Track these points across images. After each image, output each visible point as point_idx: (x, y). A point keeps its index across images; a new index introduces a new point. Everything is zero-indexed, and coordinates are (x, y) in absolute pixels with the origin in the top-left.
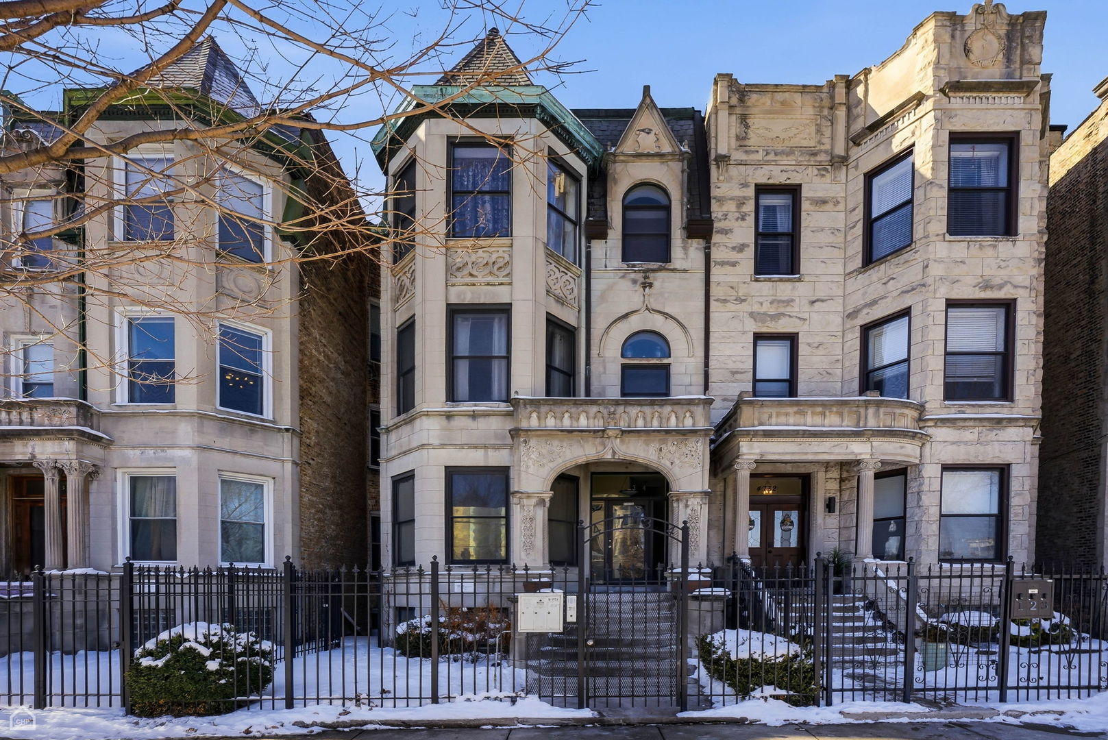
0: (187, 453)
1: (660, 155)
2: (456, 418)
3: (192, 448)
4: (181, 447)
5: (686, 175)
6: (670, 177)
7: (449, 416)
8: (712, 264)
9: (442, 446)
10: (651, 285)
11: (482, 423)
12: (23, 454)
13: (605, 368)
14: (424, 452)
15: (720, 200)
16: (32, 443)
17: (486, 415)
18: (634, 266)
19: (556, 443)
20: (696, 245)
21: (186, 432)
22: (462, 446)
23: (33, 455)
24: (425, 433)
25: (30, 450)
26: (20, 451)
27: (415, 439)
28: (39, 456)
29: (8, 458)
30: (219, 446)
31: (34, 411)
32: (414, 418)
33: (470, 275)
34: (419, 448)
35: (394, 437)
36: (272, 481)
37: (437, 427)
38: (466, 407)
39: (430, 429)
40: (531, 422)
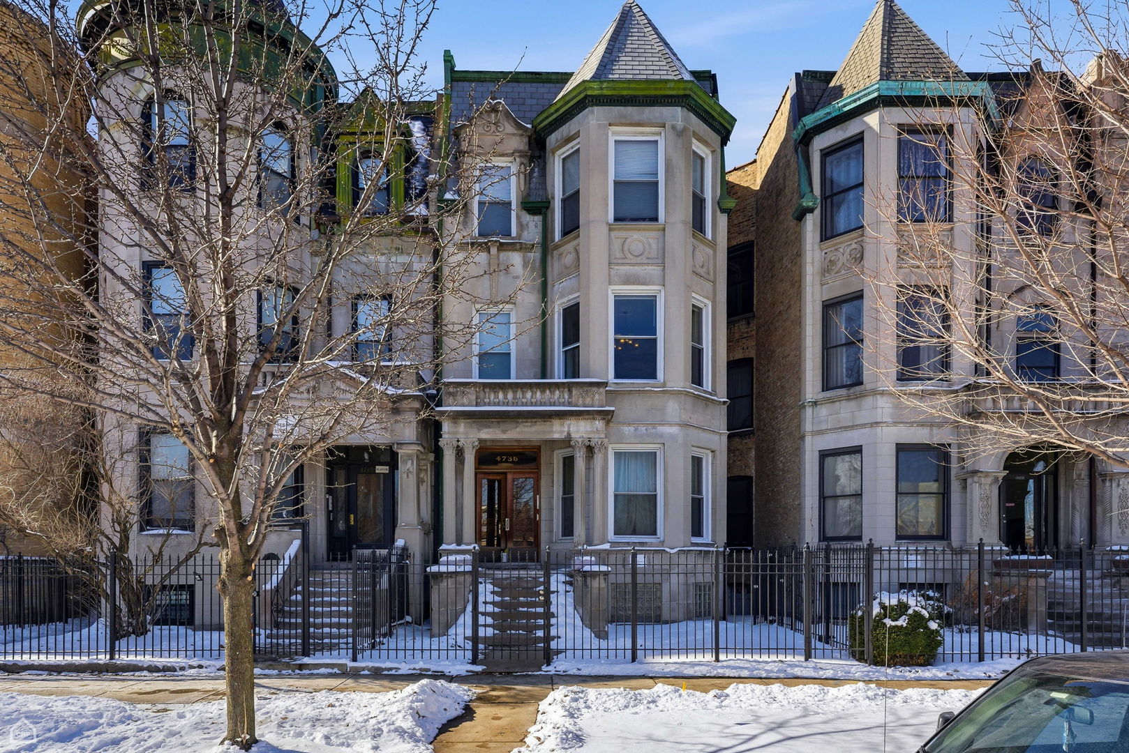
0: (674, 430)
3: (680, 425)
4: (670, 425)
9: (895, 423)
11: (928, 402)
12: (560, 432)
13: (1002, 342)
14: (879, 429)
16: (568, 422)
17: (932, 393)
21: (673, 408)
22: (912, 424)
23: (569, 434)
24: (879, 411)
25: (566, 429)
26: (558, 430)
27: (864, 417)
28: (573, 435)
29: (548, 437)
30: (693, 422)
31: (570, 391)
32: (862, 395)
33: (915, 257)
34: (872, 424)
35: (824, 411)
36: (710, 455)
37: (890, 405)
38: (915, 386)
39: (884, 407)
40: (987, 403)
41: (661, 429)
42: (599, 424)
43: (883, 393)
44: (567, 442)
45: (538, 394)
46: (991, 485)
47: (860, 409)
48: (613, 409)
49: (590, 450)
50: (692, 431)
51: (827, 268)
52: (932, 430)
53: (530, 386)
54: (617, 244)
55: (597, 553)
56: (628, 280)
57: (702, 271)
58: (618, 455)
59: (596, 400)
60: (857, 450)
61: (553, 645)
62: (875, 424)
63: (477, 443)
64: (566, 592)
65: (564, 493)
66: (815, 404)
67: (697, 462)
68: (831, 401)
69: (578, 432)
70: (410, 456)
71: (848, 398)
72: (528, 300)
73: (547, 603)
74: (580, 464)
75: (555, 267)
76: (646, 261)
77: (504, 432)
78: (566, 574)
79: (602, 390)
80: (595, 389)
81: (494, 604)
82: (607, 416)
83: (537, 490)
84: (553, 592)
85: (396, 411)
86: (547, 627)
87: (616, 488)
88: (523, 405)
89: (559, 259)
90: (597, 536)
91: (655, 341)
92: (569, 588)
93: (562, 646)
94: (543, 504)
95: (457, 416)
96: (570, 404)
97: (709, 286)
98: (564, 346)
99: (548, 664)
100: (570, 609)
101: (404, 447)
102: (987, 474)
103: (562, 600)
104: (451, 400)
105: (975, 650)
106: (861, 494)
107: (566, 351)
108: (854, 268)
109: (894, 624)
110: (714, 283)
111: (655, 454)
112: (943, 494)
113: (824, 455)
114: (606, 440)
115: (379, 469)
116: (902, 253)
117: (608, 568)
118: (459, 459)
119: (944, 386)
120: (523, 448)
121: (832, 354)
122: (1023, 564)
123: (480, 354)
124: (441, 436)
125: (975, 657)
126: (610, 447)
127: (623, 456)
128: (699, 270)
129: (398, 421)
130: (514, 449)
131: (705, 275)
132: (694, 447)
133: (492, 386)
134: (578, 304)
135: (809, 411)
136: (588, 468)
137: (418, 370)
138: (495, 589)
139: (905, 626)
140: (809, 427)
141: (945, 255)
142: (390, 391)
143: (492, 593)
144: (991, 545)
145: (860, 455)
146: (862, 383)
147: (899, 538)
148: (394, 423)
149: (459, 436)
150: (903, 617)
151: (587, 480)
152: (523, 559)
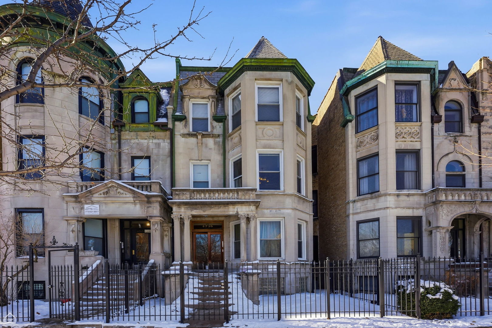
0: (290, 211)
1: (460, 89)
2: (401, 196)
3: (292, 209)
4: (287, 209)
5: (470, 97)
6: (463, 98)
7: (398, 195)
8: (482, 134)
9: (396, 208)
10: (457, 142)
11: (411, 198)
12: (233, 211)
13: (439, 176)
14: (388, 210)
15: (484, 108)
16: (237, 207)
17: (413, 195)
18: (450, 134)
19: (454, 206)
20: (475, 125)
21: (289, 202)
22: (404, 208)
23: (237, 212)
24: (388, 202)
25: (236, 210)
26: (232, 210)
27: (380, 205)
28: (239, 213)
29: (226, 213)
30: (298, 208)
31: (238, 193)
32: (379, 196)
33: (403, 137)
34: (384, 208)
35: (359, 204)
36: (305, 223)
37: (393, 200)
38: (405, 192)
39: (391, 201)
40: (443, 198)
41: (282, 211)
42: (253, 208)
43: (390, 195)
44: (237, 217)
45: (222, 194)
46: (445, 233)
47: (378, 202)
48: (260, 200)
49: (248, 219)
50: (297, 212)
51: (359, 145)
53: (217, 191)
54: (260, 132)
55: (252, 265)
56: (265, 147)
57: (301, 145)
58: (262, 223)
59: (251, 197)
60: (378, 220)
61: (230, 309)
62: (386, 208)
63: (190, 217)
64: (237, 282)
65: (235, 240)
66: (354, 201)
67: (300, 226)
68: (363, 200)
69: (242, 211)
70: (157, 223)
71: (372, 198)
72: (217, 158)
73: (226, 288)
74: (243, 226)
75: (229, 145)
76: (274, 138)
77: (204, 211)
78: (237, 274)
79: (254, 192)
80: (251, 192)
81: (199, 288)
82: (257, 204)
83: (222, 239)
84: (230, 283)
85: (149, 202)
86: (226, 299)
87: (261, 237)
88: (214, 199)
89: (231, 141)
90: (252, 257)
91: (279, 173)
92: (239, 280)
93: (235, 310)
94: (225, 244)
95: (180, 204)
96: (237, 199)
97: (304, 152)
98: (234, 178)
99: (227, 322)
100: (240, 291)
101: (153, 218)
102: (443, 228)
103: (235, 286)
104: (177, 197)
105: (479, 309)
106: (379, 239)
107: (235, 180)
108: (373, 143)
109: (434, 297)
110: (306, 151)
111: (280, 222)
112: (419, 238)
113: (359, 223)
114: (256, 215)
115: (146, 231)
116: (397, 135)
117: (259, 271)
118: (182, 224)
119: (419, 192)
120: (215, 222)
121: (361, 181)
122: (468, 266)
123: (194, 182)
124: (172, 214)
125: (479, 313)
126: (258, 219)
127: (264, 223)
128: (299, 144)
129: (150, 207)
130: (210, 222)
131: (302, 147)
132: (298, 219)
133: (198, 191)
134: (241, 159)
135: (351, 205)
136: (247, 228)
137: (160, 184)
138: (200, 281)
139: (441, 298)
140: (351, 211)
141: (418, 137)
142: (145, 193)
143: (199, 283)
144: (445, 258)
145: (378, 222)
146: (379, 191)
147: (398, 256)
148: (148, 207)
149: (181, 213)
150: (439, 294)
151: (247, 233)
152: (216, 268)
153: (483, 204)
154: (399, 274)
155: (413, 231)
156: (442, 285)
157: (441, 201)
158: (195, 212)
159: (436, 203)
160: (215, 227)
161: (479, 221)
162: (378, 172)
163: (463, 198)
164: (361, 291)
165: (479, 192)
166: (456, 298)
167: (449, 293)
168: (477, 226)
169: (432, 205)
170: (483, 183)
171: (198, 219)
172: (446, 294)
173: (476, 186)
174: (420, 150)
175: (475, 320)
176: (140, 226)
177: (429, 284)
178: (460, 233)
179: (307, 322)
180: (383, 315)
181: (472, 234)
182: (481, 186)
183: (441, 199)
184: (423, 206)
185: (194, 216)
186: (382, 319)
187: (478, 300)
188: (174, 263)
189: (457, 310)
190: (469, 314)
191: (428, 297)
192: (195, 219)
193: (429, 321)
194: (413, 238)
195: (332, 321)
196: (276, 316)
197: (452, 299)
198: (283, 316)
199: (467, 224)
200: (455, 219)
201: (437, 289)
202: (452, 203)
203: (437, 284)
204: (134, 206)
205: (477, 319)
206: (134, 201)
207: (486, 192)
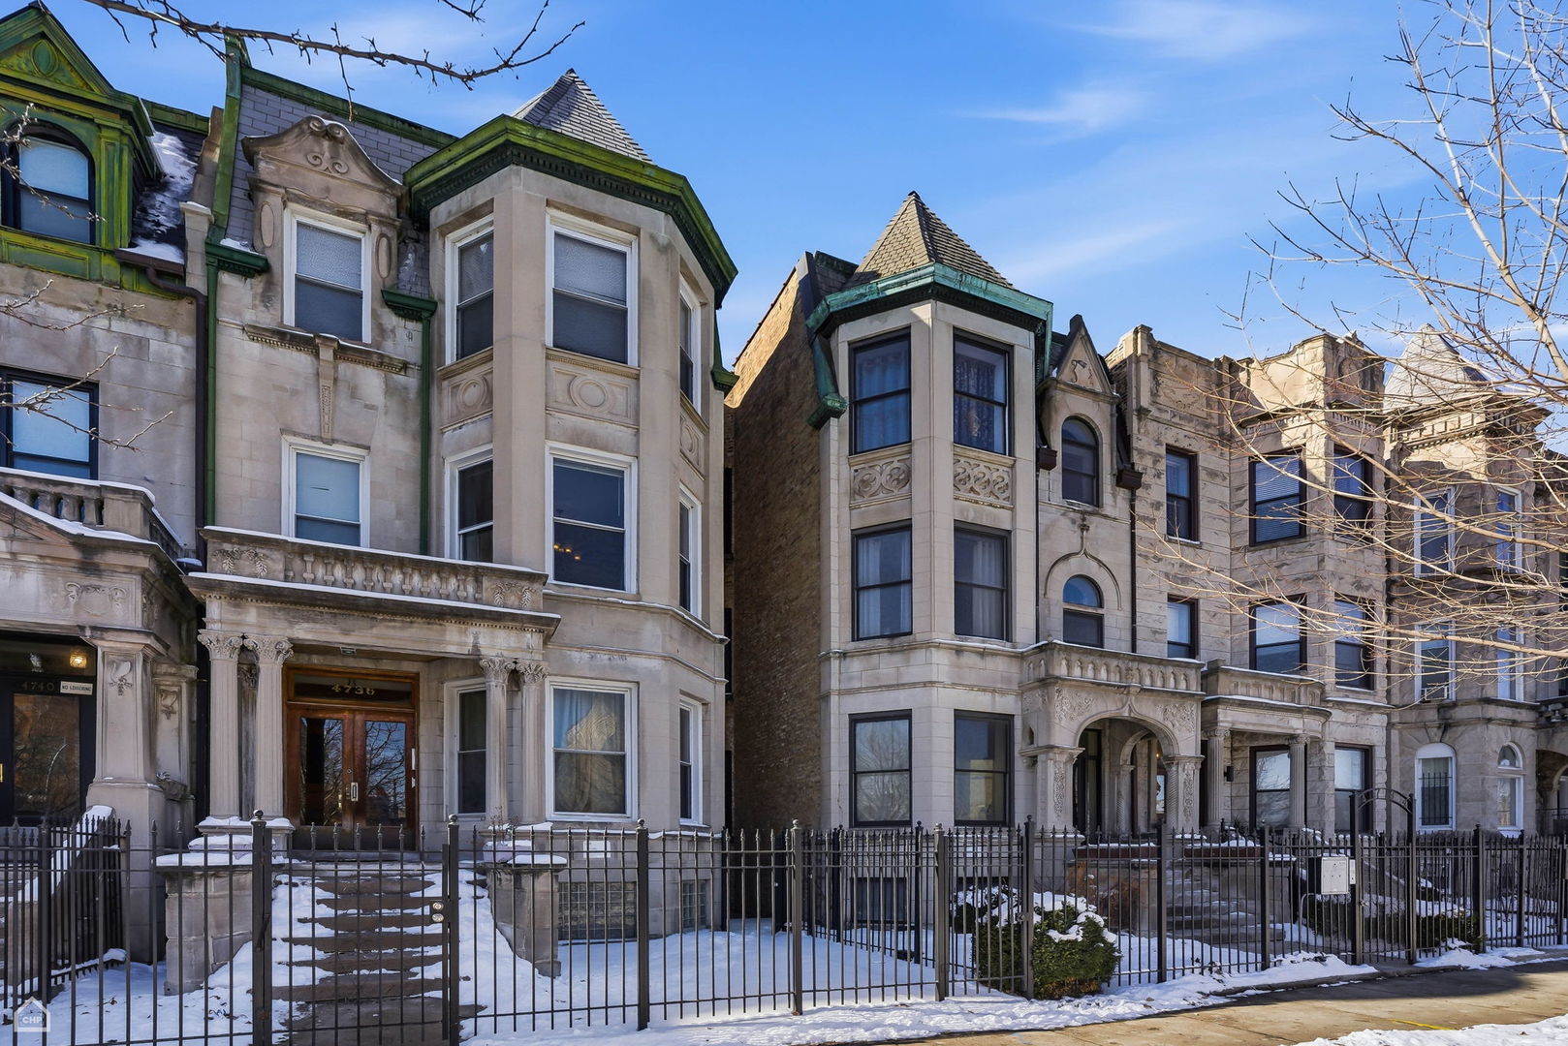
0: (655, 664)
1: (1095, 393)
2: (964, 654)
3: (664, 658)
4: (648, 656)
5: (1114, 419)
6: (1101, 418)
7: (959, 651)
8: (1136, 518)
9: (954, 685)
10: (1087, 529)
11: (990, 663)
12: (460, 644)
13: (1050, 611)
14: (934, 690)
15: (1140, 453)
16: (473, 629)
17: (994, 654)
18: (1072, 504)
19: (1084, 695)
20: (1123, 494)
21: (653, 634)
22: (971, 687)
23: (476, 647)
24: (934, 667)
25: (471, 640)
26: (455, 640)
27: (913, 673)
28: (483, 651)
29: (435, 649)
30: (680, 657)
31: (478, 581)
32: (912, 648)
33: (972, 490)
34: (925, 684)
35: (856, 665)
36: (700, 708)
37: (946, 662)
38: (974, 642)
39: (940, 664)
40: (1061, 670)
41: (632, 660)
42: (532, 639)
43: (938, 646)
44: (473, 665)
45: (416, 579)
46: (1065, 763)
47: (908, 664)
48: (558, 616)
49: (515, 678)
50: (680, 670)
51: (859, 489)
52: (994, 698)
53: (401, 563)
54: (559, 385)
55: (531, 836)
56: (576, 438)
57: (692, 456)
58: (560, 694)
59: (528, 601)
60: (906, 715)
62: (929, 684)
63: (286, 646)
64: (476, 897)
65: (463, 746)
66: (844, 655)
67: (684, 716)
68: (867, 653)
69: (493, 647)
70: (127, 656)
71: (892, 651)
72: (395, 444)
73: (452, 918)
74: (497, 698)
75: (444, 405)
76: (609, 417)
77: (346, 632)
78: (476, 869)
79: (536, 586)
80: (525, 584)
82: (546, 628)
83: (412, 740)
85: (89, 568)
87: (557, 744)
88: (384, 590)
89: (453, 394)
90: (527, 813)
91: (622, 534)
92: (480, 891)
94: (424, 762)
95: (239, 594)
96: (476, 601)
97: (699, 479)
98: (461, 527)
100: (486, 926)
101: (109, 635)
102: (1062, 750)
103: (466, 910)
104: (227, 564)
105: (1155, 966)
106: (910, 770)
107: (465, 535)
108: (896, 491)
109: (1065, 938)
110: (706, 477)
111: (622, 697)
112: (1005, 774)
113: (855, 720)
114: (544, 665)
115: (68, 687)
116: (959, 481)
117: (559, 860)
118: (248, 671)
119: (1007, 647)
120: (386, 675)
121: (864, 596)
122: (1115, 853)
123: (298, 518)
124: (203, 626)
125: (1155, 976)
126: (547, 680)
127: (568, 696)
128: (688, 453)
129: (96, 588)
130: (366, 675)
131: (694, 462)
132: (683, 693)
133: (321, 554)
134: (490, 464)
135: (835, 664)
136: (510, 709)
137: (147, 505)
138: (320, 893)
139: (1080, 939)
140: (834, 685)
141: (1005, 495)
142: (74, 528)
143: (315, 902)
144: (1065, 832)
145: (907, 721)
146: (910, 633)
147: (957, 823)
148: (86, 588)
149: (245, 630)
150: (1075, 928)
151: (510, 727)
152: (392, 844)
153: (1145, 696)
154: (961, 874)
155: (991, 756)
156: (1081, 905)
157: (1058, 678)
158: (306, 632)
159: (1047, 682)
160: (381, 695)
161: (1131, 739)
162: (907, 578)
163: (1103, 675)
164: (862, 923)
165: (1135, 665)
166: (1111, 937)
167: (1096, 925)
168: (1127, 750)
169: (1039, 687)
170: (1138, 642)
171: (316, 660)
172: (1090, 927)
173: (1124, 648)
174: (1009, 532)
175: (1149, 995)
176: (35, 661)
177: (1051, 902)
178: (1091, 765)
179: (733, 1030)
180: (942, 994)
181: (1116, 770)
182: (1134, 649)
183: (1057, 673)
184: (1015, 687)
185: (298, 647)
186: (941, 1006)
187: (1154, 941)
188: (209, 821)
189: (1113, 968)
190: (1134, 979)
191: (1050, 938)
192: (304, 660)
193: (1054, 1004)
194: (990, 775)
195: (808, 1020)
196: (633, 1014)
197: (1103, 941)
198: (656, 1012)
199: (1105, 744)
200: (1086, 729)
201: (1071, 914)
202: (1081, 685)
203: (1071, 900)
204: (9, 573)
205: (1153, 992)
206: (13, 554)
207: (1149, 667)
